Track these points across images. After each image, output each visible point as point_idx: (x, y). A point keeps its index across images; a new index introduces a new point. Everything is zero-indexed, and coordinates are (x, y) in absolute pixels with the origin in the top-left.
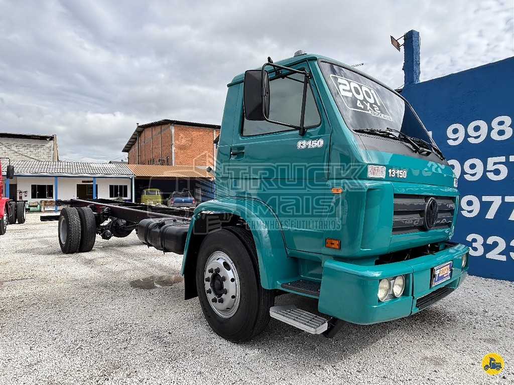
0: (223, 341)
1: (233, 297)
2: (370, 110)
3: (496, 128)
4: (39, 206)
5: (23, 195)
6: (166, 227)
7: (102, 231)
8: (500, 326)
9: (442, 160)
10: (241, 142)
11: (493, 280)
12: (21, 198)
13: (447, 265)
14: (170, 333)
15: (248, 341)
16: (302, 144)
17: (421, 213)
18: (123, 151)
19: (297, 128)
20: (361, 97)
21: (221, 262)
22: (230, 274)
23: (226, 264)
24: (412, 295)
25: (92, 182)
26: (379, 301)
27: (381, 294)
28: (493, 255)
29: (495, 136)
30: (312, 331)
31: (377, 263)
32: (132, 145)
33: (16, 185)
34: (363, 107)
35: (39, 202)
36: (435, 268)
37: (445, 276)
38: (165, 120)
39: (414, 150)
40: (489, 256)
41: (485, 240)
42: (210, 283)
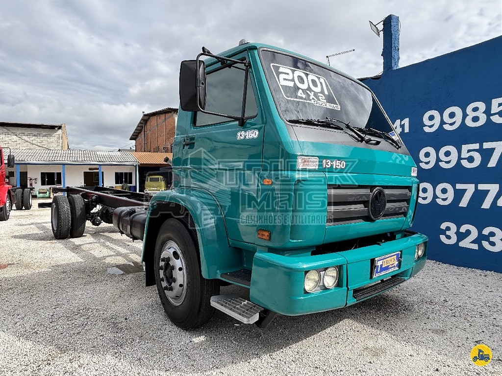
0: (175, 328)
1: (181, 286)
2: (313, 99)
3: (471, 114)
4: (48, 192)
5: (33, 182)
6: (136, 215)
7: (92, 217)
8: (455, 316)
9: (398, 149)
10: (193, 132)
11: (465, 269)
12: (31, 185)
13: (395, 255)
14: (126, 319)
15: (198, 328)
16: (242, 135)
17: (365, 203)
18: (130, 139)
19: (236, 119)
20: (305, 86)
21: (172, 251)
22: (178, 263)
23: (175, 254)
24: (347, 286)
25: (98, 169)
26: (306, 292)
27: (309, 285)
28: (466, 243)
29: (469, 123)
30: (245, 321)
31: (313, 253)
32: (139, 133)
33: (26, 173)
34: (304, 96)
35: (48, 188)
36: (376, 259)
37: (390, 267)
38: (169, 109)
39: (360, 139)
40: (462, 244)
41: (458, 228)
42: (163, 271)
